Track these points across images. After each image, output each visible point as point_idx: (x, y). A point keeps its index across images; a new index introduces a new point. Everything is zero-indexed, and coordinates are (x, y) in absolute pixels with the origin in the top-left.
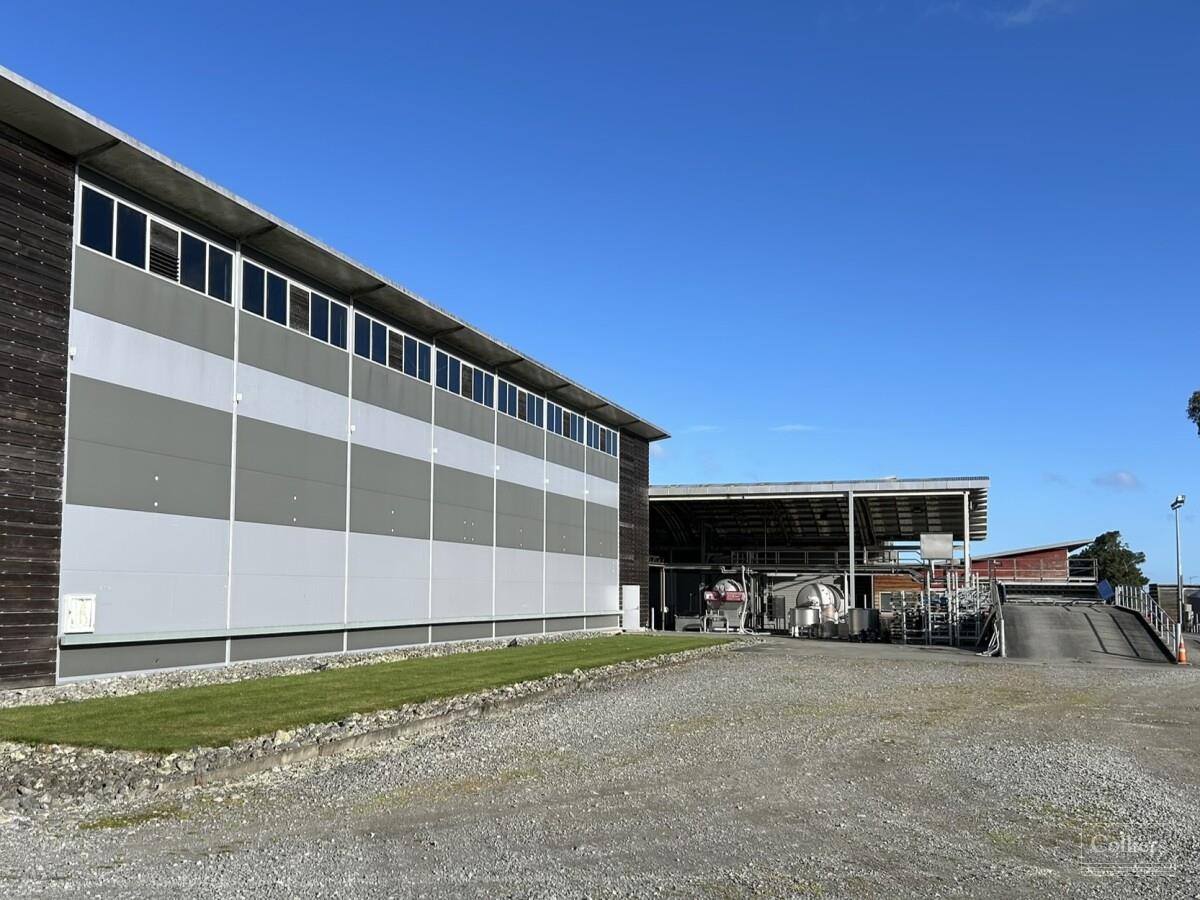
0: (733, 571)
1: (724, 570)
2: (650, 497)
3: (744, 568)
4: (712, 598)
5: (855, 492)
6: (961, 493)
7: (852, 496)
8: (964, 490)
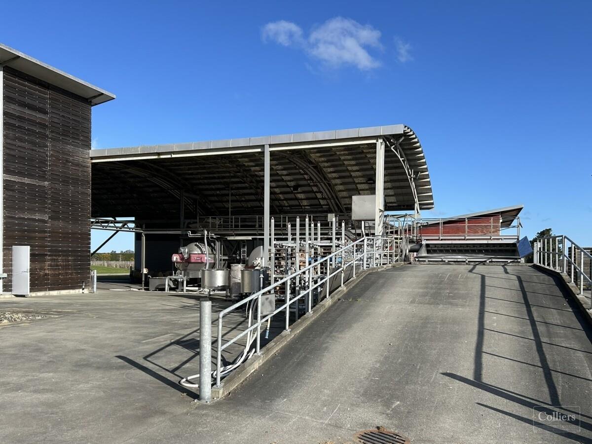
0: (198, 235)
1: (190, 234)
2: (92, 158)
3: (206, 232)
4: (179, 260)
5: (271, 146)
6: (374, 141)
7: (268, 150)
8: (377, 137)
